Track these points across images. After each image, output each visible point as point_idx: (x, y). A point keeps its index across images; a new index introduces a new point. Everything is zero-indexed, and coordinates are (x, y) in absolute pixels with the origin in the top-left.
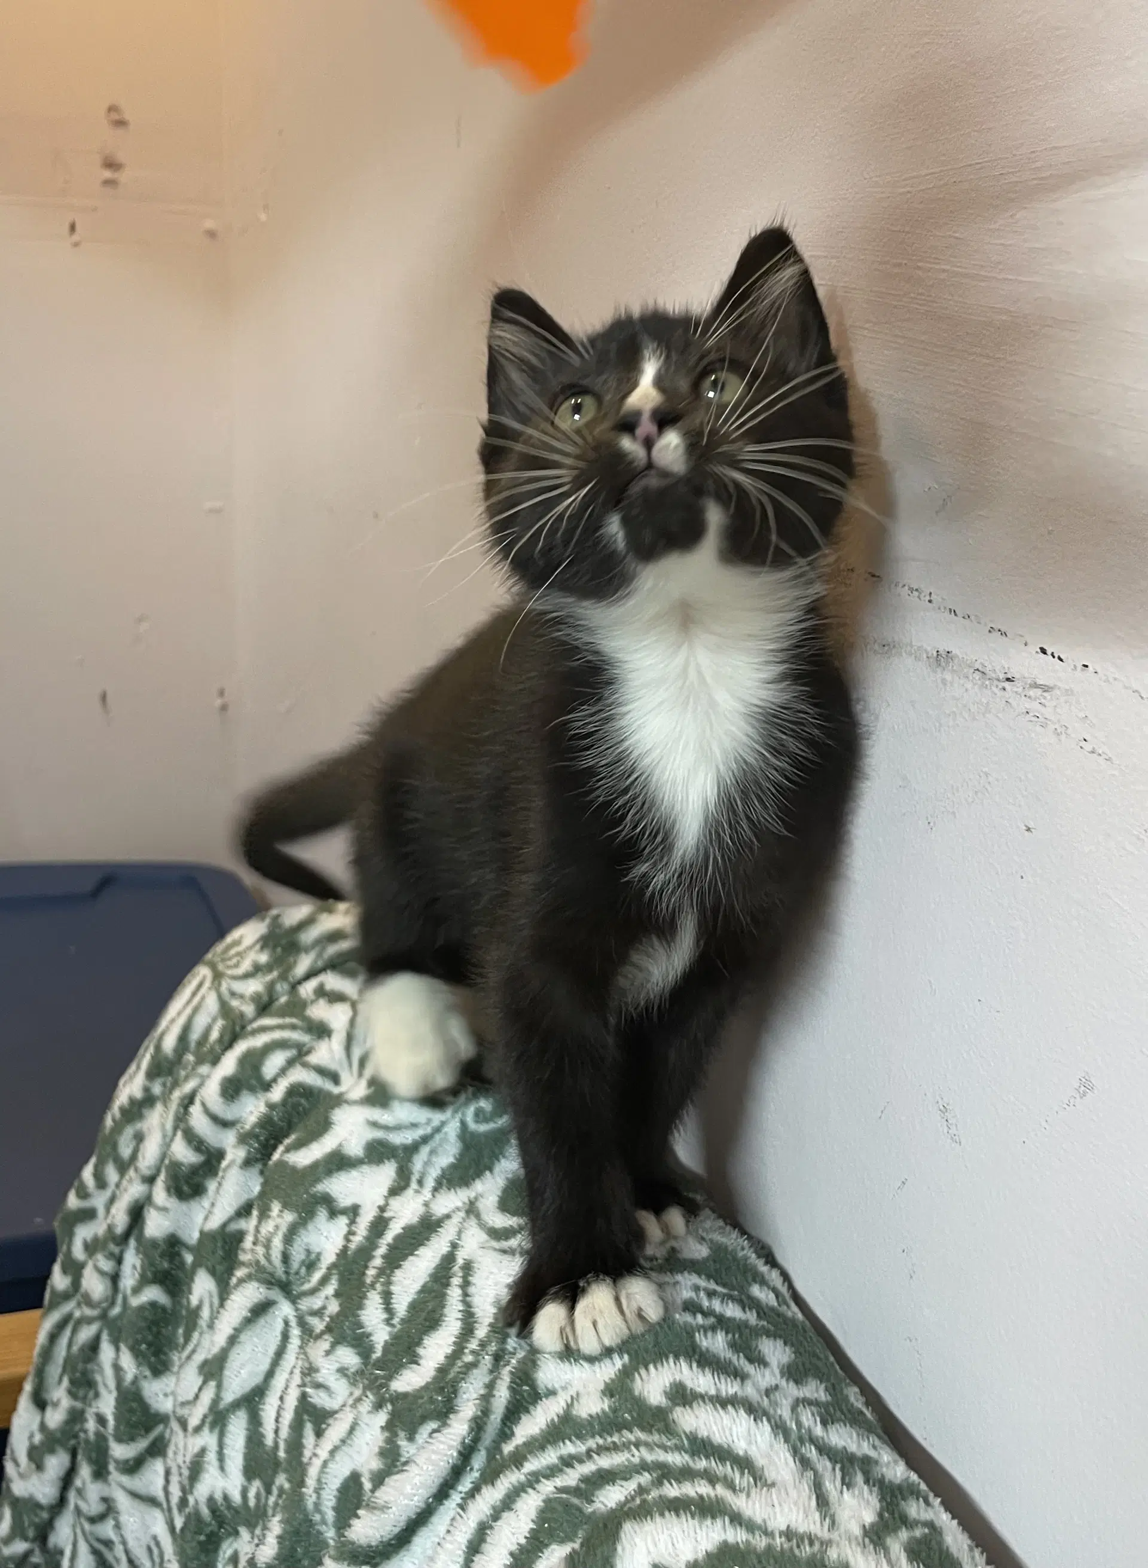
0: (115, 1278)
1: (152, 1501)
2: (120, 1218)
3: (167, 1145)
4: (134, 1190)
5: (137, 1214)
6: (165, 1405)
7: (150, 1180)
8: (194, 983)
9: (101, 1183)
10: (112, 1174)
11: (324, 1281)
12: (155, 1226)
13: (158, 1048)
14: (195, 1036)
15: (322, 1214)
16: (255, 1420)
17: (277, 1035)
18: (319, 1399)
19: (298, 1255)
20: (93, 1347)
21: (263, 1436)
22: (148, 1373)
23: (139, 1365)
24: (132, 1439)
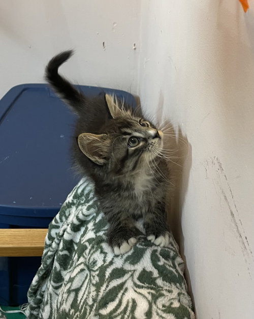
0: (58, 245)
2: (61, 231)
10: (64, 218)
16: (76, 296)
21: (77, 300)
22: (63, 269)
24: (58, 283)
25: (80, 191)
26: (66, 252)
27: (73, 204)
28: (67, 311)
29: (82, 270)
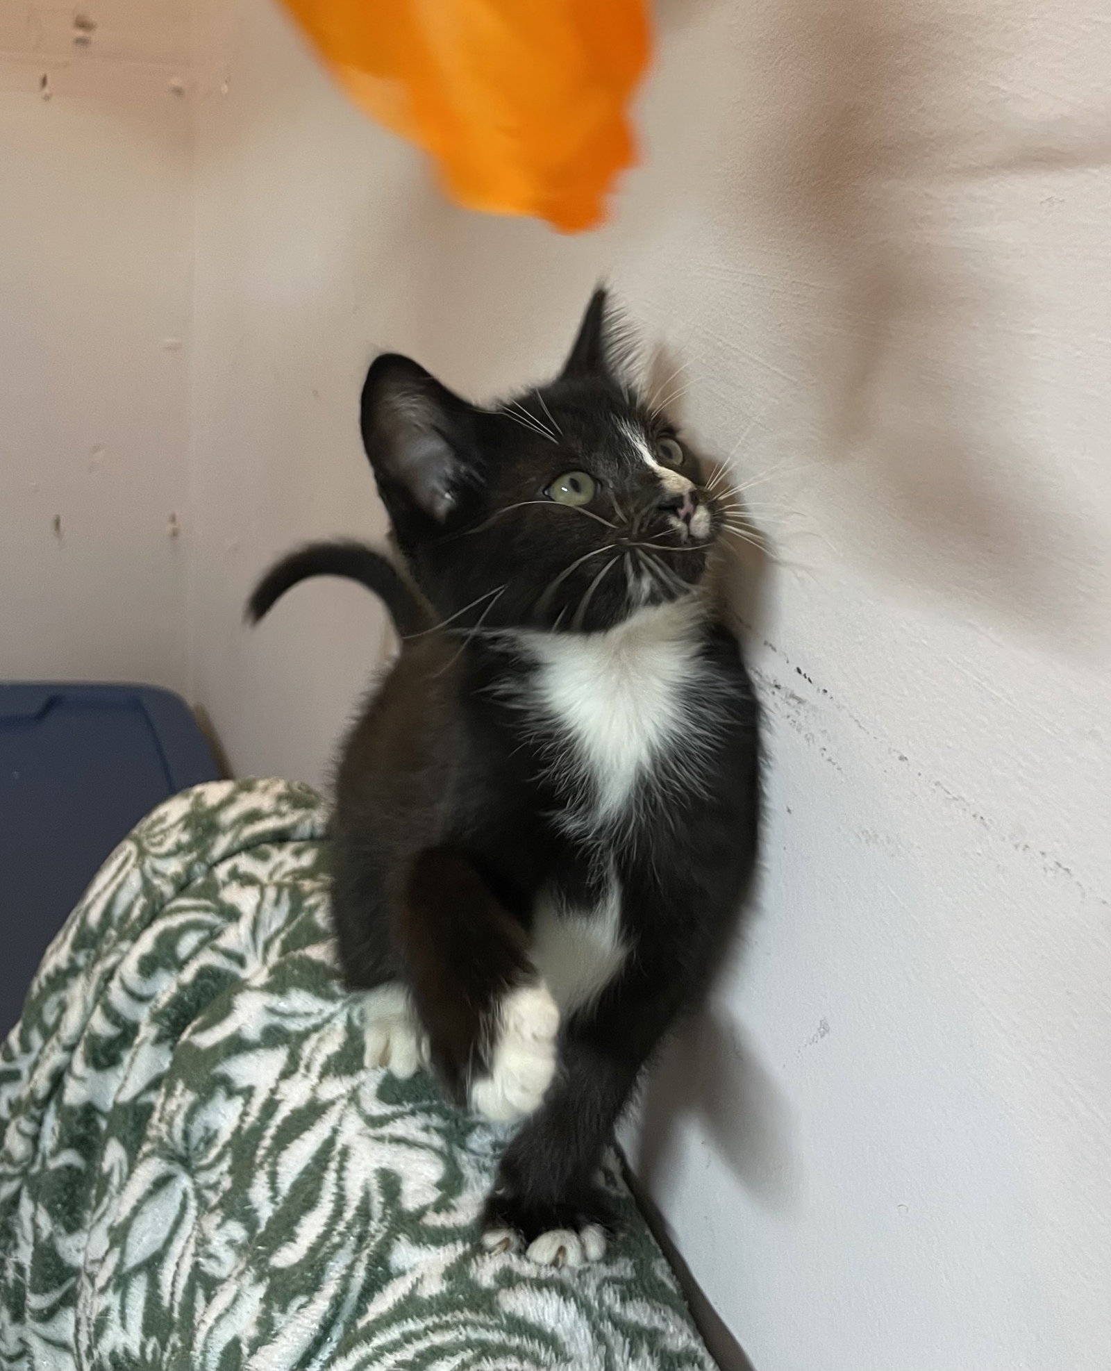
0: (35, 1139)
1: (64, 1346)
2: (41, 1083)
3: (87, 1016)
4: (56, 1058)
5: (58, 1080)
6: (78, 1260)
7: (71, 1049)
8: (121, 858)
9: (26, 1047)
10: (36, 1039)
11: (220, 1158)
12: (74, 1094)
13: (84, 920)
14: (118, 911)
15: (221, 1094)
16: (154, 1284)
17: (192, 916)
18: (210, 1267)
19: (197, 1132)
20: (14, 1201)
21: (161, 1298)
22: (63, 1230)
23: (54, 1223)
24: (46, 1290)
25: (94, 916)
26: (69, 1157)
27: (73, 971)
28: (136, 1352)
29: (162, 1183)
